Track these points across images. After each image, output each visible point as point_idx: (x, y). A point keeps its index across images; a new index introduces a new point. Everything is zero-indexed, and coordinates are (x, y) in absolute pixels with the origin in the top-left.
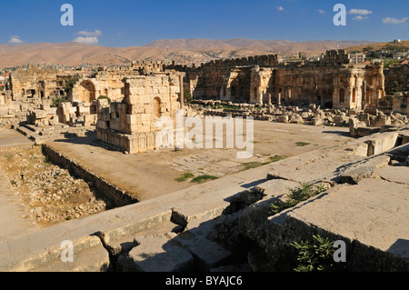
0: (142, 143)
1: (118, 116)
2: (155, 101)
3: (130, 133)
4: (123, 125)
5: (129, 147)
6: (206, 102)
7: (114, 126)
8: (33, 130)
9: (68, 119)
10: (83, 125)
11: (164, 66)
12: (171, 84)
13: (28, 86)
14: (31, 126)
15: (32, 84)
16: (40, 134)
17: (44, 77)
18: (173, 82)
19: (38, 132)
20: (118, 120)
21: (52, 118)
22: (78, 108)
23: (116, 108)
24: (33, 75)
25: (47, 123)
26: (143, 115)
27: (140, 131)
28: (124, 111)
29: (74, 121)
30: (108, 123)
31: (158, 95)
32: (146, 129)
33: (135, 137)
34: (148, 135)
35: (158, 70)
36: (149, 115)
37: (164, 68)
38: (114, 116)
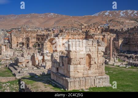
0: (77, 84)
1: (63, 65)
2: (87, 57)
3: (69, 77)
4: (66, 72)
5: (68, 86)
6: (129, 55)
7: (61, 71)
8: (16, 69)
9: (37, 64)
10: (45, 68)
11: (102, 29)
12: (99, 45)
13: (20, 40)
14: (16, 67)
15: (23, 39)
16: (19, 72)
17: (29, 35)
18: (100, 44)
19: (18, 71)
20: (63, 67)
21: (28, 62)
22: (44, 57)
23: (62, 60)
24: (23, 33)
25: (24, 65)
26: (79, 66)
27: (76, 76)
28: (67, 62)
29: (40, 65)
30: (57, 69)
31: (89, 53)
32: (80, 75)
33: (72, 80)
34: (81, 79)
35: (99, 32)
36: (82, 66)
37: (103, 31)
38: (61, 65)
